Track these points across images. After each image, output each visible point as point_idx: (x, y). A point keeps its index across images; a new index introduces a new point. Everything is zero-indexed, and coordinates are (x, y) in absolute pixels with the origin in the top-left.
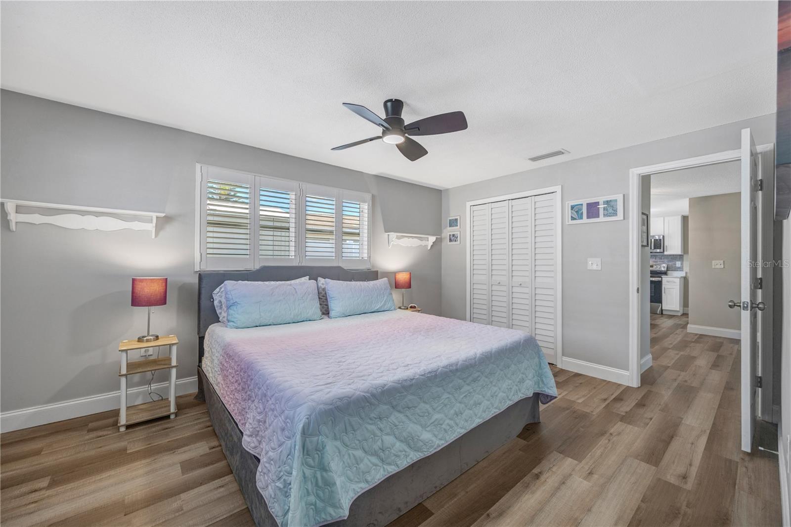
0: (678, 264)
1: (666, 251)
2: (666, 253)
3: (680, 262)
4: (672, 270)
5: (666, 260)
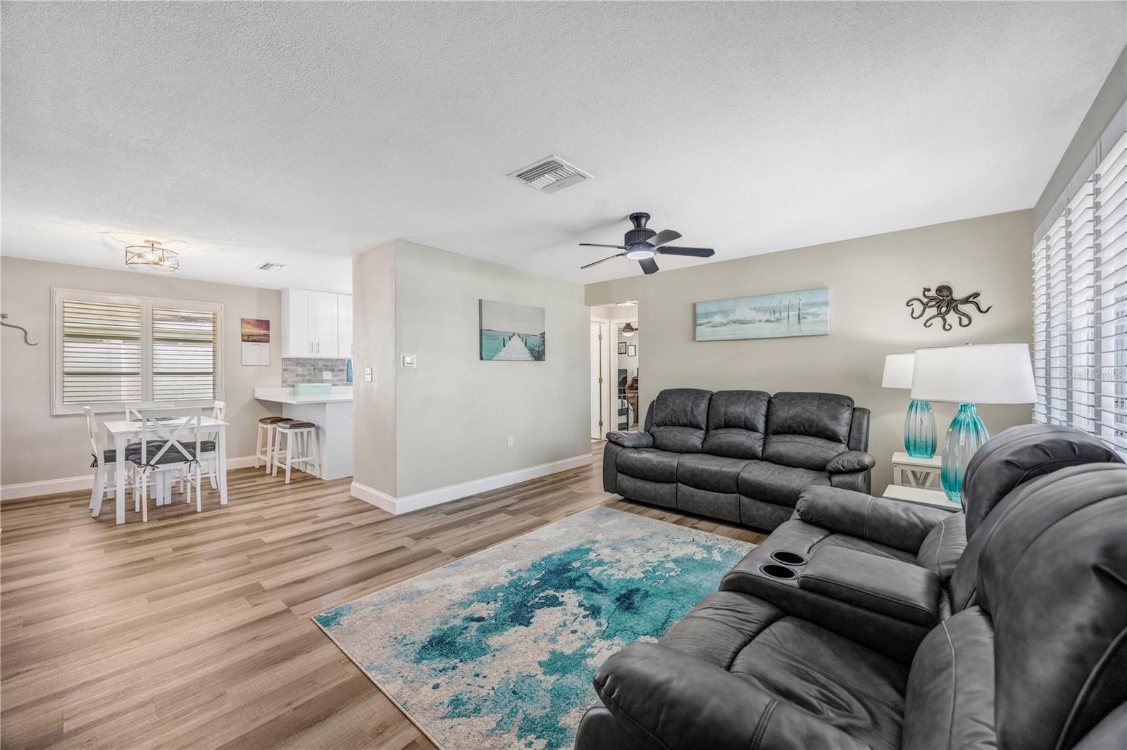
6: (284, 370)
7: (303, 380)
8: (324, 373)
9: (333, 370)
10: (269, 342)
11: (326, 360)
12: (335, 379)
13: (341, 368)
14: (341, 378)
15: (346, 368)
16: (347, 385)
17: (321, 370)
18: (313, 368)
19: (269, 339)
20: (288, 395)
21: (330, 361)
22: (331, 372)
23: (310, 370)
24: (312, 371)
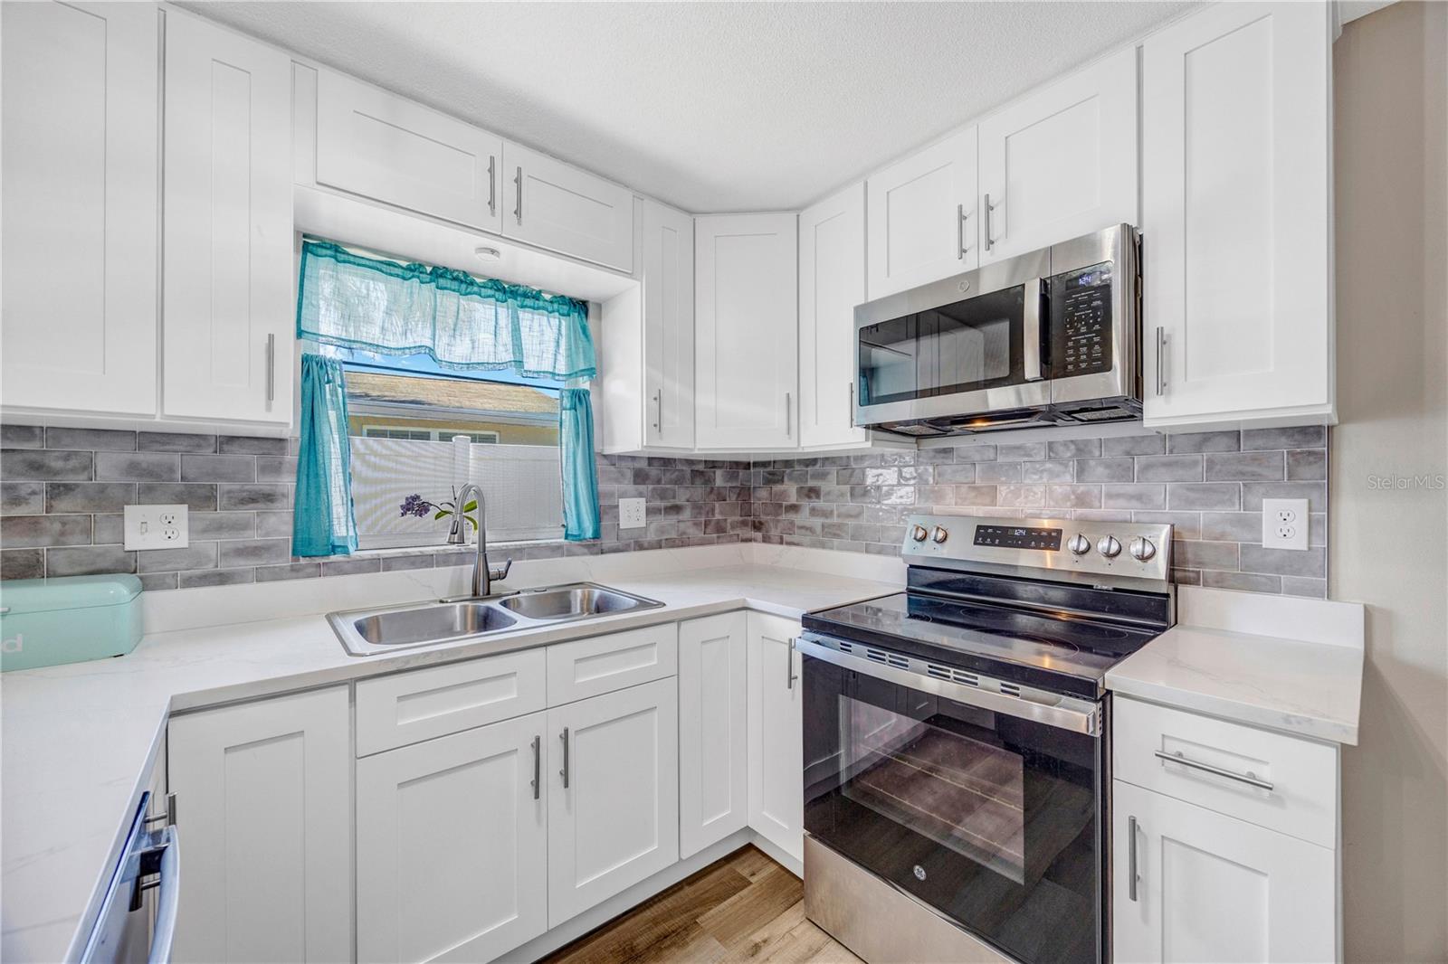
0: (1282, 522)
1: (1162, 387)
2: (1159, 412)
3: (1297, 508)
4: (1220, 583)
5: (1162, 488)
8: (130, 511)
9: (198, 497)
11: (150, 438)
12: (210, 545)
13: (261, 483)
14: (253, 537)
15: (288, 481)
16: (296, 572)
17: (110, 502)
18: (36, 485)
21: (182, 448)
22: (186, 506)
23: (16, 501)
24: (35, 508)
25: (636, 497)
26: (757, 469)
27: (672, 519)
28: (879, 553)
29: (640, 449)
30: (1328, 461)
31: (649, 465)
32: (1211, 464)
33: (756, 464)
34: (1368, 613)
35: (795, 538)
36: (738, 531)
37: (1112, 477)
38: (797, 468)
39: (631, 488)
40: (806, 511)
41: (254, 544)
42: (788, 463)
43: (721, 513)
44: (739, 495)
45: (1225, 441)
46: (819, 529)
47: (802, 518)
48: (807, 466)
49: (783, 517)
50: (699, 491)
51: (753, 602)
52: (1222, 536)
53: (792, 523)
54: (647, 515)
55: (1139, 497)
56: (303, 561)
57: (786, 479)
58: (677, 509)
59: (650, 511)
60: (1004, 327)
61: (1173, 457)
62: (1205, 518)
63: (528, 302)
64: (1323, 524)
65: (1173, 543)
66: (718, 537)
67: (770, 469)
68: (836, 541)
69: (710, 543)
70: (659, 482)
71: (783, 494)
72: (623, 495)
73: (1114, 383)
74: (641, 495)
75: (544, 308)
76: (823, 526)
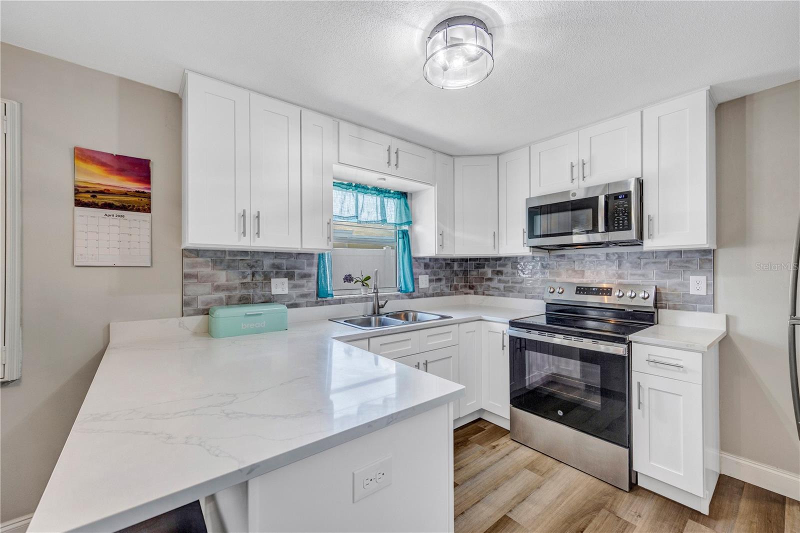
0: (697, 284)
1: (650, 236)
2: (649, 245)
3: (703, 279)
4: (675, 308)
5: (652, 272)
6: (186, 276)
7: (229, 297)
8: (273, 280)
9: (290, 276)
10: (148, 210)
11: (278, 255)
12: (295, 293)
13: (307, 270)
14: (305, 290)
15: (314, 270)
16: (317, 304)
17: (267, 277)
18: (249, 272)
19: (149, 204)
20: (195, 334)
21: (286, 257)
22: (287, 279)
23: (244, 277)
24: (249, 279)
25: (424, 275)
26: (471, 262)
27: (438, 284)
28: (531, 298)
29: (434, 255)
30: (713, 262)
31: (430, 261)
32: (671, 262)
33: (470, 259)
34: (727, 317)
35: (491, 293)
36: (463, 290)
37: (632, 267)
38: (491, 262)
39: (423, 271)
40: (496, 281)
41: (305, 293)
42: (487, 259)
43: (457, 282)
44: (464, 273)
45: (676, 254)
46: (502, 289)
47: (494, 284)
48: (496, 261)
49: (484, 283)
50: (448, 272)
51: (484, 317)
52: (675, 290)
53: (489, 286)
54: (429, 282)
55: (643, 275)
56: (319, 299)
57: (486, 266)
58: (439, 280)
59: (431, 281)
60: (590, 211)
61: (657, 260)
62: (669, 284)
63: (387, 195)
64: (712, 285)
65: (656, 293)
66: (455, 292)
67: (478, 262)
68: (511, 294)
69: (452, 295)
70: (433, 268)
71: (484, 274)
72: (420, 274)
73: (632, 235)
74: (427, 274)
75: (392, 197)
76: (504, 287)
